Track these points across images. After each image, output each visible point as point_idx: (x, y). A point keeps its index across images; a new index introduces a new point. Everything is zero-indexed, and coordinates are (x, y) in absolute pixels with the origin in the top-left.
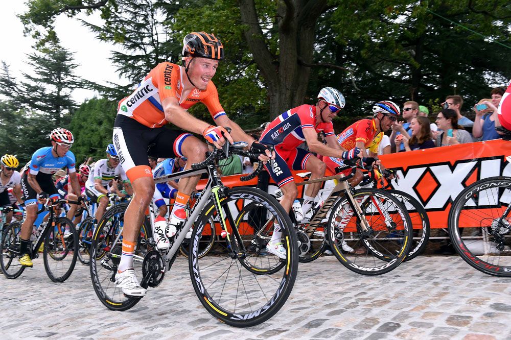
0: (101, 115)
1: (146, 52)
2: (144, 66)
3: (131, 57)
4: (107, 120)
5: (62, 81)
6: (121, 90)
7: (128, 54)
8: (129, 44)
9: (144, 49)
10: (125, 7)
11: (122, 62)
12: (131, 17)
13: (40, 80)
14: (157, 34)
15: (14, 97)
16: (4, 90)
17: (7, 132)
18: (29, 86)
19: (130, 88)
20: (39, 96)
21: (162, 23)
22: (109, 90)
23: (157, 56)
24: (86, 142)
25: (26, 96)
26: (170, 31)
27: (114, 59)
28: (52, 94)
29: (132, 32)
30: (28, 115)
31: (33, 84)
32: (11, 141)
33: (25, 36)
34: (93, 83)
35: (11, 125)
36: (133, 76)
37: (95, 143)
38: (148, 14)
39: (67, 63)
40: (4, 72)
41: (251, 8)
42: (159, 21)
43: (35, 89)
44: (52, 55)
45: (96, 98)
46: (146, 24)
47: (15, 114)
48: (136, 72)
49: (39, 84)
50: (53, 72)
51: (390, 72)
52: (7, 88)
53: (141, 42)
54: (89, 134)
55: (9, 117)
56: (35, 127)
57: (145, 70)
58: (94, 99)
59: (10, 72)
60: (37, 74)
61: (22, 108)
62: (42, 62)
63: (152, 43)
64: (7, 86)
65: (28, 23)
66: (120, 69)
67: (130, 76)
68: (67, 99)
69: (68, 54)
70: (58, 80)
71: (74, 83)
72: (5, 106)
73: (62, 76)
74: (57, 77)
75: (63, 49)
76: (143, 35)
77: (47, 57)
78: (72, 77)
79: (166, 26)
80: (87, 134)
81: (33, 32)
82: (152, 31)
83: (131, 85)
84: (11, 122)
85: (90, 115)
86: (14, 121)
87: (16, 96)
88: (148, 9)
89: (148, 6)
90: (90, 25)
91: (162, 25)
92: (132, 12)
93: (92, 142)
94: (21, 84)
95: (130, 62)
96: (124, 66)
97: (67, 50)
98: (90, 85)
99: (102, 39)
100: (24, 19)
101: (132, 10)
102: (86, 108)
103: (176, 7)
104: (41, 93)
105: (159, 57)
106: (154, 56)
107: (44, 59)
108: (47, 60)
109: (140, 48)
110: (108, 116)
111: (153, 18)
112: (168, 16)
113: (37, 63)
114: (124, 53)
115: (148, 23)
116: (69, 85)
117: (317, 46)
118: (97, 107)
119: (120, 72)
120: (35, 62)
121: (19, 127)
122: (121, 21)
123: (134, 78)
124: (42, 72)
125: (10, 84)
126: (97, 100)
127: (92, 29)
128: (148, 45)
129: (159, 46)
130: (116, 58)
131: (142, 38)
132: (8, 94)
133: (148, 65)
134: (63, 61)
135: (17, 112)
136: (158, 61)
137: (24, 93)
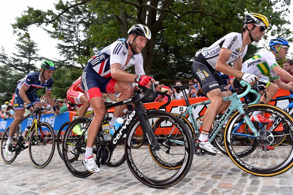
1: (74, 44)
2: (73, 51)
3: (66, 47)
5: (31, 57)
6: (61, 62)
7: (65, 45)
8: (66, 40)
9: (73, 43)
10: (64, 22)
11: (62, 49)
12: (67, 27)
13: (20, 56)
14: (80, 36)
15: (6, 64)
16: (1, 60)
17: (2, 81)
18: (14, 58)
19: (65, 62)
21: (82, 31)
23: (79, 47)
25: (12, 64)
26: (86, 35)
28: (26, 63)
29: (68, 34)
30: (13, 73)
31: (17, 58)
32: (4, 86)
33: (14, 34)
34: (47, 58)
35: (4, 78)
36: (67, 56)
38: (76, 27)
39: (34, 48)
40: (2, 51)
41: (126, 27)
42: (81, 30)
43: (17, 60)
44: (27, 44)
46: (75, 31)
47: (6, 72)
48: (68, 54)
49: (19, 58)
50: (27, 52)
51: (190, 59)
52: (3, 59)
53: (71, 39)
55: (4, 74)
56: (16, 79)
57: (73, 53)
59: (5, 52)
60: (19, 53)
61: (10, 69)
62: (22, 47)
63: (77, 40)
64: (3, 58)
65: (16, 28)
66: (61, 52)
68: (33, 66)
69: (35, 44)
70: (29, 56)
71: (37, 58)
72: (2, 68)
73: (31, 54)
74: (29, 55)
75: (32, 41)
76: (73, 36)
77: (24, 45)
78: (36, 55)
79: (84, 33)
81: (18, 33)
82: (77, 35)
83: (66, 60)
84: (4, 76)
86: (6, 76)
88: (76, 24)
89: (76, 23)
90: (47, 30)
91: (82, 32)
92: (68, 25)
94: (10, 57)
95: (66, 49)
96: (63, 51)
97: (35, 42)
99: (52, 37)
100: (14, 26)
101: (68, 24)
103: (89, 24)
104: (20, 63)
105: (80, 47)
106: (77, 47)
107: (23, 46)
109: (71, 42)
111: (78, 28)
112: (85, 28)
113: (19, 47)
114: (63, 45)
115: (75, 30)
116: (35, 59)
117: (156, 46)
119: (60, 53)
120: (18, 47)
121: (8, 79)
122: (62, 29)
124: (21, 52)
125: (5, 57)
127: (48, 32)
128: (75, 41)
129: (81, 42)
130: (59, 47)
131: (72, 38)
132: (3, 62)
133: (75, 50)
134: (32, 47)
135: (7, 71)
136: (80, 49)
137: (12, 62)
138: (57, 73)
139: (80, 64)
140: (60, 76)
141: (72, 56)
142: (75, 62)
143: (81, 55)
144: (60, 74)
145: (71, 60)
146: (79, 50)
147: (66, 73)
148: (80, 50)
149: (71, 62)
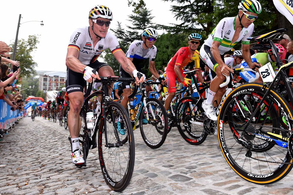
0: (168, 43)
1: (190, 3)
2: (190, 11)
3: (182, 7)
4: (171, 45)
6: (178, 27)
7: (180, 6)
11: (177, 11)
13: (135, 28)
15: (124, 39)
18: (130, 32)
19: (183, 25)
20: (135, 37)
22: (171, 28)
23: (197, 4)
24: (161, 59)
25: (129, 38)
27: (173, 10)
31: (132, 31)
33: (129, 6)
34: (163, 26)
37: (165, 59)
39: (148, 17)
40: (118, 27)
43: (133, 33)
44: (140, 14)
45: (164, 34)
47: (125, 48)
48: (185, 15)
49: (135, 30)
50: (141, 23)
52: (120, 35)
54: (162, 55)
57: (191, 14)
58: (163, 34)
59: (121, 27)
60: (134, 25)
64: (120, 34)
66: (177, 15)
67: (182, 18)
69: (148, 12)
73: (146, 24)
74: (143, 25)
75: (145, 9)
77: (138, 16)
78: (151, 24)
80: (161, 54)
81: (132, 4)
83: (183, 24)
85: (162, 44)
87: (124, 38)
93: (164, 59)
94: (127, 32)
95: (182, 10)
96: (179, 13)
97: (148, 10)
98: (161, 26)
102: (159, 40)
104: (136, 35)
105: (199, 4)
106: (195, 4)
107: (136, 17)
108: (138, 17)
110: (172, 43)
114: (178, 6)
118: (165, 38)
119: (176, 17)
120: (132, 19)
123: (184, 19)
124: (136, 24)
125: (122, 32)
126: (165, 35)
130: (174, 9)
132: (121, 38)
133: (193, 10)
134: (146, 16)
135: (126, 46)
136: (198, 6)
137: (128, 36)
138: (175, 41)
139: (200, 24)
140: (178, 43)
141: (190, 17)
142: (194, 24)
143: (200, 13)
144: (178, 41)
145: (189, 22)
146: (197, 8)
147: (184, 39)
148: (199, 8)
149: (189, 24)
